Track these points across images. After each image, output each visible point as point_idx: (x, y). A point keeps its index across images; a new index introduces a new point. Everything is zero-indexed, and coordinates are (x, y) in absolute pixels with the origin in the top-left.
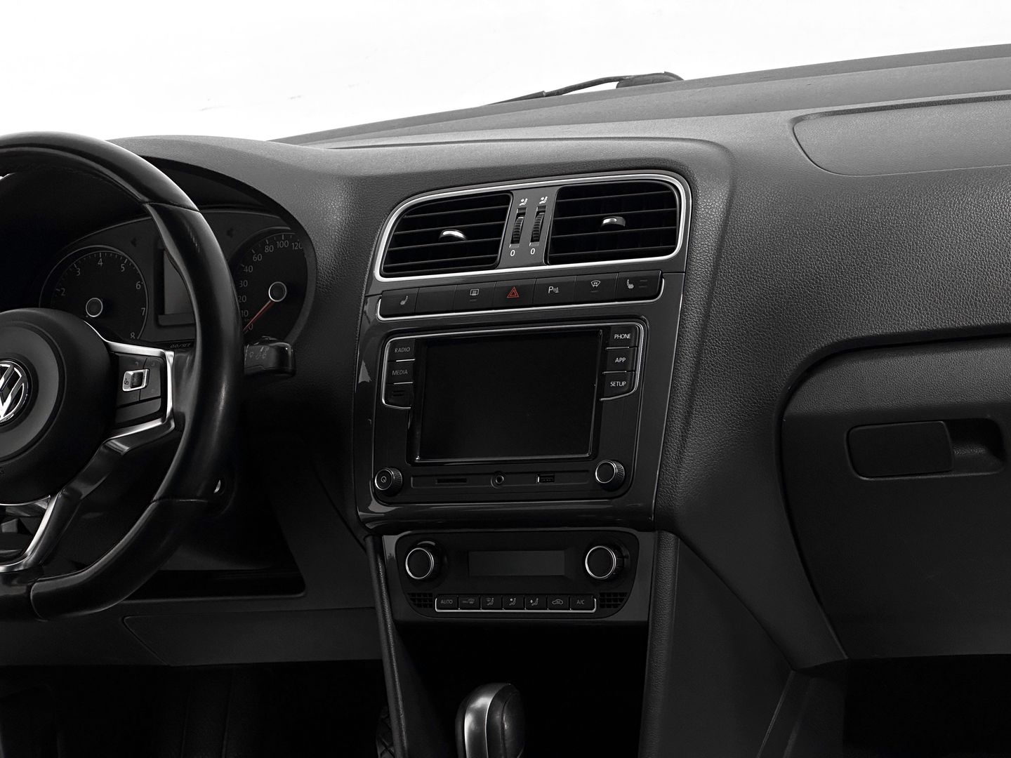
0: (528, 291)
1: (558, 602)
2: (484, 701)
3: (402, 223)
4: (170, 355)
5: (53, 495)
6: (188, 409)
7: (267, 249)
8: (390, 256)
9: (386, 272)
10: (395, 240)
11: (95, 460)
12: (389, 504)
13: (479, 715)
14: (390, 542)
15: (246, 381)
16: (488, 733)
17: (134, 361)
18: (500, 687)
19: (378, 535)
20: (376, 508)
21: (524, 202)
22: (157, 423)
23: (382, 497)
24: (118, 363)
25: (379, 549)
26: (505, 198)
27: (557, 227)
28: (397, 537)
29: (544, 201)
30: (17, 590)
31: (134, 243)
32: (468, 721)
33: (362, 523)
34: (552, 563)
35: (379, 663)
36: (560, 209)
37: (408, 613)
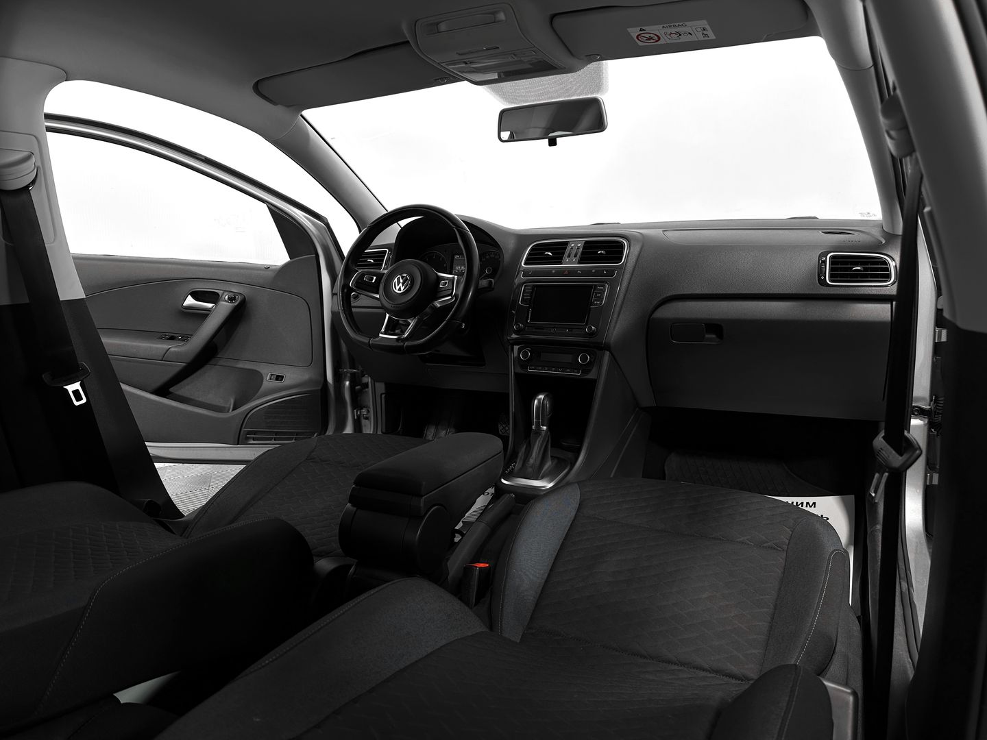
0: (572, 272)
1: (568, 370)
2: (541, 397)
3: (532, 249)
4: (456, 277)
5: (415, 317)
6: (460, 294)
7: (487, 257)
8: (527, 259)
9: (525, 264)
10: (529, 254)
11: (428, 310)
12: (518, 335)
13: (539, 400)
14: (516, 348)
15: (478, 291)
16: (542, 406)
17: (443, 278)
18: (546, 393)
19: (513, 345)
20: (514, 336)
21: (573, 245)
22: (450, 297)
23: (517, 332)
24: (439, 279)
25: (512, 350)
26: (566, 244)
27: (583, 253)
28: (518, 347)
29: (579, 245)
30: (401, 344)
31: (446, 251)
32: (536, 402)
33: (508, 340)
34: (567, 358)
35: (508, 394)
36: (584, 248)
37: (519, 370)
